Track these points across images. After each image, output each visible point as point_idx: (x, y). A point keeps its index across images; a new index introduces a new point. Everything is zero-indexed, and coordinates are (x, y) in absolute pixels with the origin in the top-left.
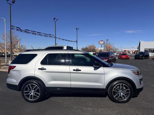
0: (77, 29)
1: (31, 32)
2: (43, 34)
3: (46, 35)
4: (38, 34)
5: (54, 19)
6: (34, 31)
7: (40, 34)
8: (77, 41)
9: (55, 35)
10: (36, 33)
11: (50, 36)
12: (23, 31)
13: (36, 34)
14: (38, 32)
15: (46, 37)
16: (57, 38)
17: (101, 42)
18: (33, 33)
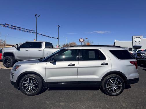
0: (58, 26)
1: (10, 26)
2: (23, 30)
3: (26, 31)
4: (18, 28)
5: (36, 15)
6: (14, 26)
7: (20, 29)
8: (58, 37)
9: (36, 30)
10: (17, 28)
11: (31, 31)
12: (2, 25)
13: (15, 29)
14: (18, 27)
15: (26, 32)
16: (38, 34)
17: (81, 40)
18: (13, 28)
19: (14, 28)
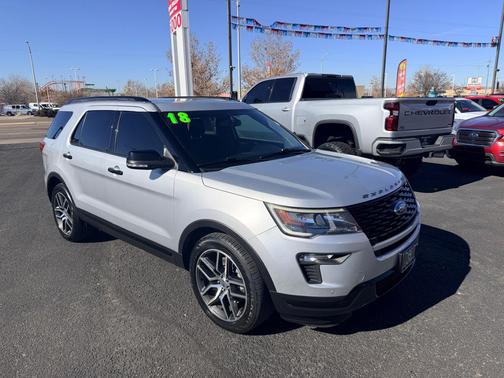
1: (290, 28)
2: (334, 31)
3: (346, 34)
4: (318, 31)
6: (302, 25)
7: (325, 31)
8: (500, 38)
9: (384, 26)
10: (311, 30)
12: (267, 28)
13: (308, 34)
14: (316, 27)
15: (345, 39)
16: (393, 37)
18: (300, 33)
19: (305, 30)
